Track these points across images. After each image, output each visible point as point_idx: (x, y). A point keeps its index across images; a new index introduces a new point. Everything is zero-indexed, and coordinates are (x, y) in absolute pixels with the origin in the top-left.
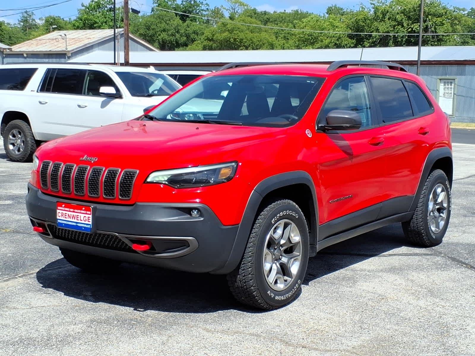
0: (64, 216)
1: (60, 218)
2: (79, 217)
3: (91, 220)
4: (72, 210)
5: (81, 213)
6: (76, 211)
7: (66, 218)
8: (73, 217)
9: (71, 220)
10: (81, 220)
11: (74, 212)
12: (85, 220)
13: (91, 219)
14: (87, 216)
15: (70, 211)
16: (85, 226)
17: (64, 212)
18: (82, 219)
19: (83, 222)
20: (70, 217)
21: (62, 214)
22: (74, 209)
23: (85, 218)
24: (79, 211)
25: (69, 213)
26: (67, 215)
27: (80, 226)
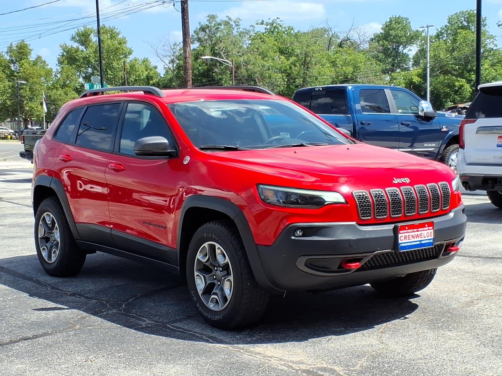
0: (407, 238)
1: (403, 241)
2: (423, 234)
3: (432, 235)
4: (415, 230)
5: (424, 230)
6: (419, 229)
7: (410, 239)
8: (418, 236)
9: (416, 240)
10: (425, 237)
11: (418, 231)
12: (428, 236)
13: (432, 233)
14: (429, 231)
15: (413, 232)
16: (429, 241)
17: (407, 234)
18: (425, 235)
19: (427, 238)
20: (414, 237)
21: (406, 237)
22: (418, 229)
23: (428, 234)
24: (422, 229)
25: (413, 234)
26: (411, 236)
27: (424, 243)
